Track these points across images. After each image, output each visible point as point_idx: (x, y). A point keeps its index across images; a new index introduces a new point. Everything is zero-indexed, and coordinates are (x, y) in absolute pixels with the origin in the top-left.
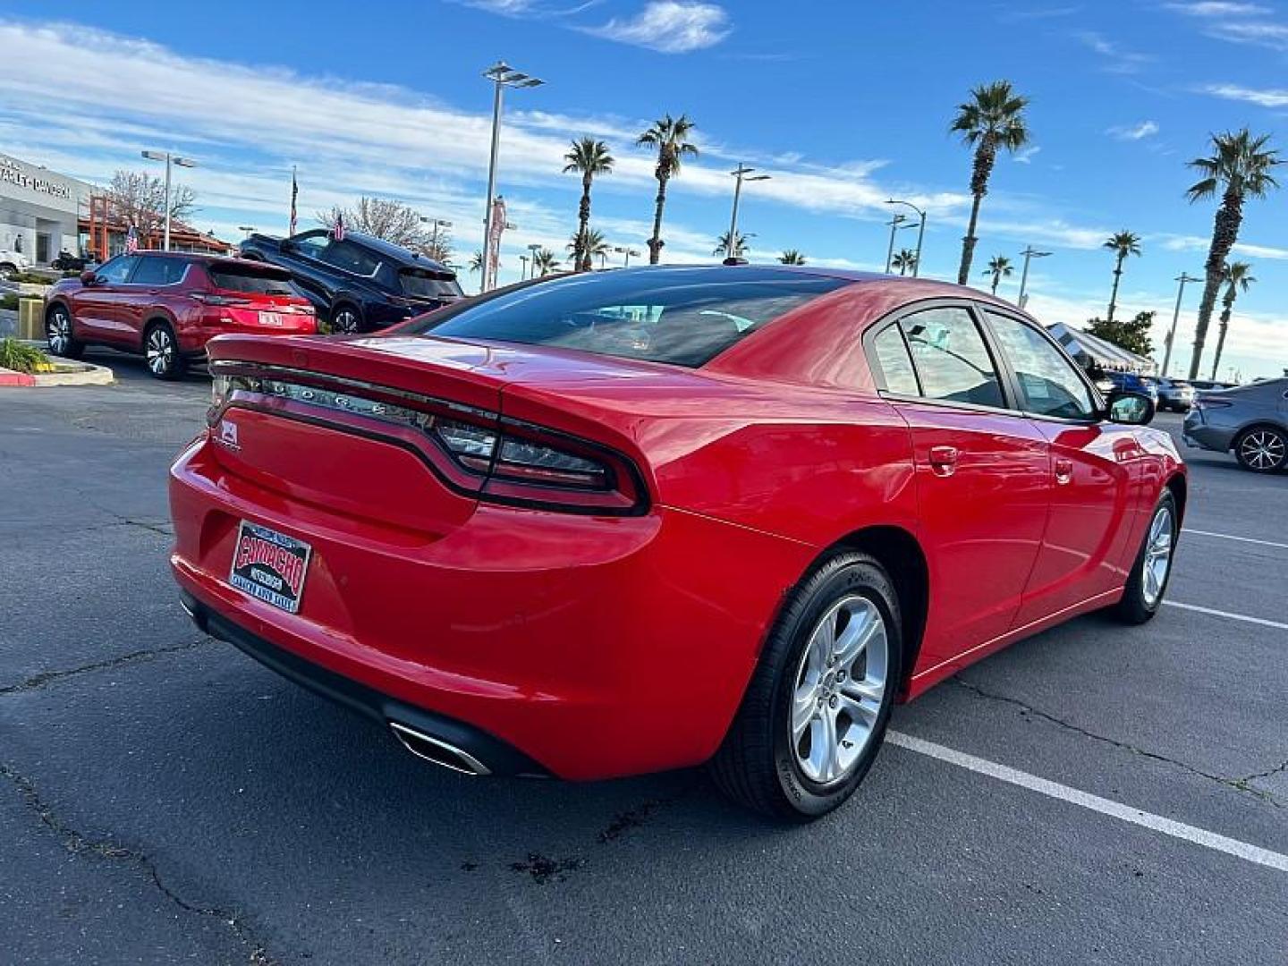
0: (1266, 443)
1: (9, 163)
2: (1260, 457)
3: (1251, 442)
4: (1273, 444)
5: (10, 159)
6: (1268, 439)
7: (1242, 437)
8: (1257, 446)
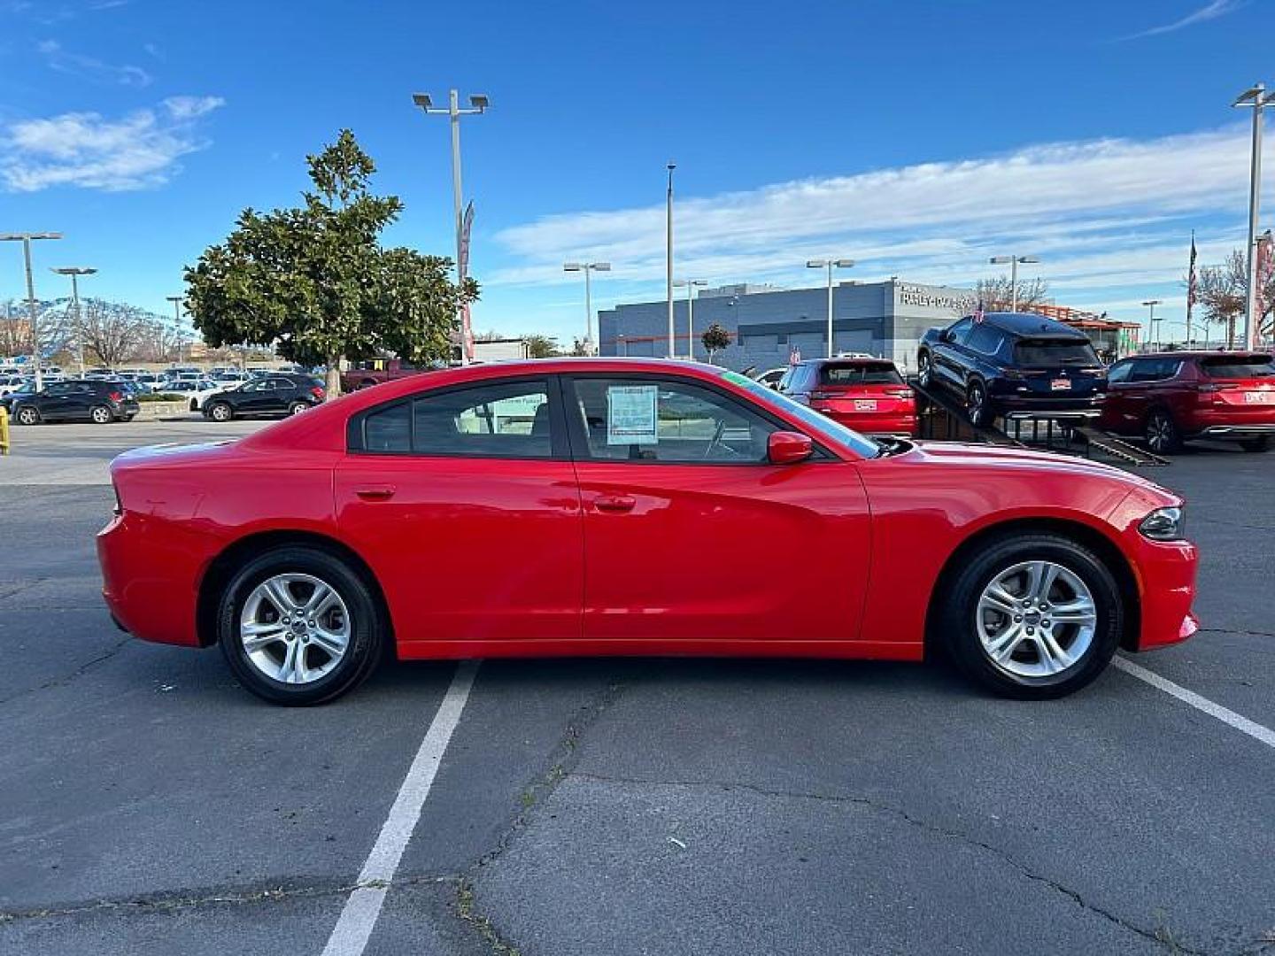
1: (914, 288)
5: (913, 285)
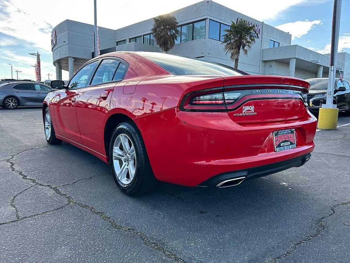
0: (12, 101)
2: (11, 105)
3: (8, 101)
4: (14, 101)
6: (12, 100)
7: (5, 101)
8: (10, 102)
